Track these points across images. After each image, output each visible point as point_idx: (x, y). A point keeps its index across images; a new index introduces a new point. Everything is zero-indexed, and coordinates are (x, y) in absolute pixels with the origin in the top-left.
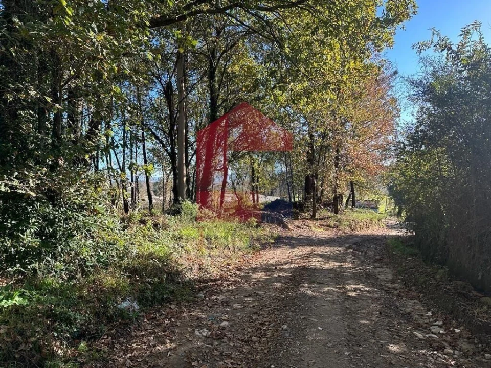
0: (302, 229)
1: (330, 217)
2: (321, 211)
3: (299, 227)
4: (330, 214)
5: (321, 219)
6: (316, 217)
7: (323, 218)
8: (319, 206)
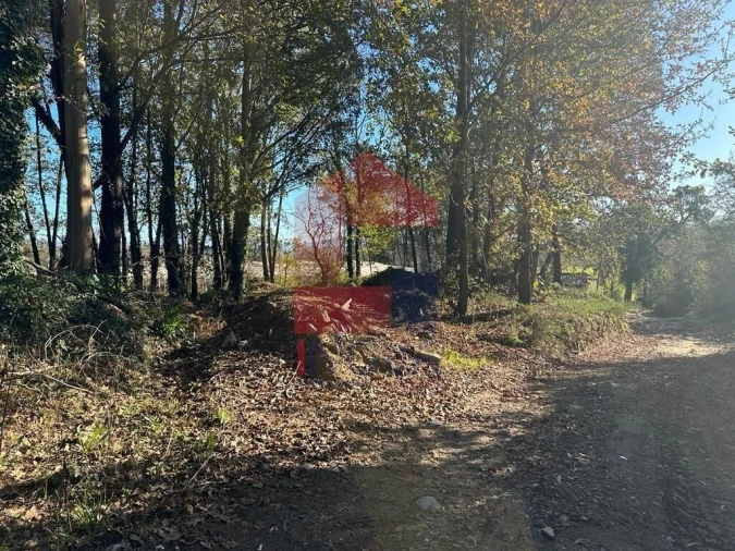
0: (399, 372)
1: (507, 312)
2: (483, 294)
3: (385, 368)
4: (506, 303)
5: (482, 318)
6: (470, 312)
7: (487, 315)
8: (479, 281)
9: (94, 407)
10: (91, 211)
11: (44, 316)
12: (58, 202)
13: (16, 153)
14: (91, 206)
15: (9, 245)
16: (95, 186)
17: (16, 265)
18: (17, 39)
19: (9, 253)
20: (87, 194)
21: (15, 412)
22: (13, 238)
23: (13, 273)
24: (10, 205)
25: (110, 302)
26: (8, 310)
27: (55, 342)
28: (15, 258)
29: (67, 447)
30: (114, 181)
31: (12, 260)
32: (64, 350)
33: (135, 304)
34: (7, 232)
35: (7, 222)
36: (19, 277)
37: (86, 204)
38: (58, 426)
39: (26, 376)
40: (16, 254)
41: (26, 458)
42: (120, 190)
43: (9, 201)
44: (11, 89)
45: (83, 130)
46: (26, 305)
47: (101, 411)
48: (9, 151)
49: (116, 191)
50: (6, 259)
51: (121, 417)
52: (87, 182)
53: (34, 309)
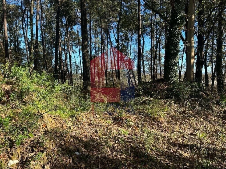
9: (199, 125)
10: (194, 63)
11: (183, 94)
12: (182, 61)
13: (177, 48)
14: (193, 61)
15: (174, 74)
16: (195, 55)
17: (175, 79)
18: (179, 15)
19: (174, 76)
20: (193, 58)
21: (177, 121)
22: (175, 72)
23: (175, 81)
24: (175, 62)
25: (201, 91)
26: (174, 92)
27: (187, 103)
28: (175, 77)
29: (193, 136)
30: (201, 53)
31: (174, 78)
32: (189, 105)
33: (208, 93)
34: (174, 70)
35: (174, 67)
36: (176, 83)
37: (192, 61)
38: (189, 128)
39: (179, 111)
40: (175, 76)
41: (181, 136)
42: (203, 55)
43: (174, 61)
44: (177, 30)
45: (193, 38)
46: (178, 90)
47: (201, 127)
48: (175, 47)
49: (201, 56)
50: (173, 77)
51: (209, 130)
52: (193, 54)
53: (180, 92)
